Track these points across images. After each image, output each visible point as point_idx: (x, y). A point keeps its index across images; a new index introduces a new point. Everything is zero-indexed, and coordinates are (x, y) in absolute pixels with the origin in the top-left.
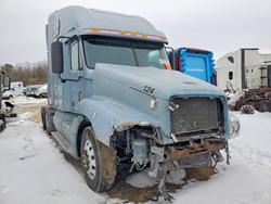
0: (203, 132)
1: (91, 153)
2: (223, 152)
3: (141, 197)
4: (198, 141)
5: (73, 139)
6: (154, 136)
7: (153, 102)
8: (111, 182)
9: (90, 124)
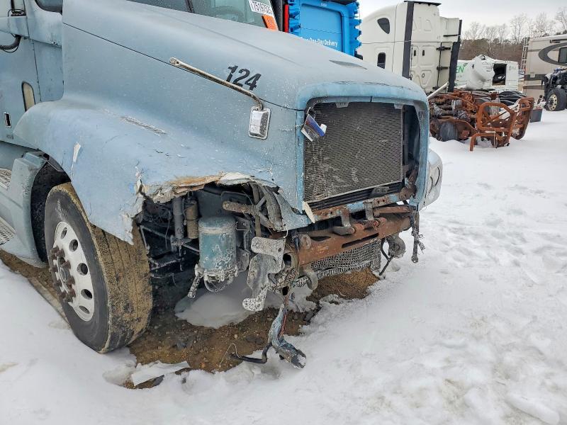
0: (369, 194)
1: (76, 257)
2: (406, 236)
3: (218, 354)
4: (359, 216)
5: (20, 217)
6: (255, 210)
7: (256, 116)
8: (139, 327)
9: (65, 179)
